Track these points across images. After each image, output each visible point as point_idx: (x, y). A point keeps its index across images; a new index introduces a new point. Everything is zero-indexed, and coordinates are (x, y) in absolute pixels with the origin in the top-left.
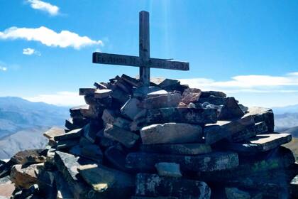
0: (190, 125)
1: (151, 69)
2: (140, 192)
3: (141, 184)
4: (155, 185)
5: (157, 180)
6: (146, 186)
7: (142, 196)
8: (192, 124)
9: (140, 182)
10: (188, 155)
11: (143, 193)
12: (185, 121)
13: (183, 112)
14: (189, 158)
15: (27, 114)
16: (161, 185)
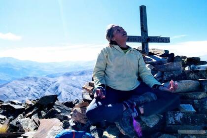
0: (193, 81)
1: (149, 43)
2: (172, 123)
3: (171, 118)
4: (180, 118)
5: (181, 115)
6: (175, 119)
7: (174, 124)
8: (194, 80)
9: (171, 117)
10: (196, 99)
11: (174, 123)
12: (190, 79)
13: (188, 73)
14: (197, 101)
15: (18, 69)
16: (184, 117)
